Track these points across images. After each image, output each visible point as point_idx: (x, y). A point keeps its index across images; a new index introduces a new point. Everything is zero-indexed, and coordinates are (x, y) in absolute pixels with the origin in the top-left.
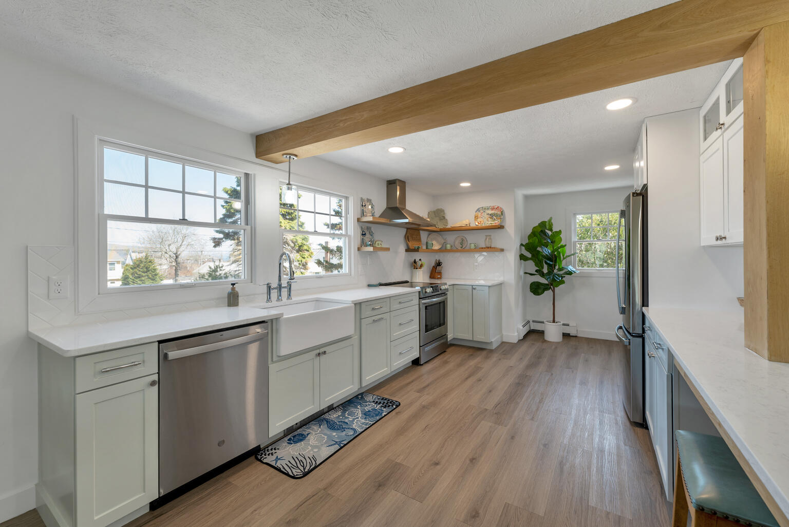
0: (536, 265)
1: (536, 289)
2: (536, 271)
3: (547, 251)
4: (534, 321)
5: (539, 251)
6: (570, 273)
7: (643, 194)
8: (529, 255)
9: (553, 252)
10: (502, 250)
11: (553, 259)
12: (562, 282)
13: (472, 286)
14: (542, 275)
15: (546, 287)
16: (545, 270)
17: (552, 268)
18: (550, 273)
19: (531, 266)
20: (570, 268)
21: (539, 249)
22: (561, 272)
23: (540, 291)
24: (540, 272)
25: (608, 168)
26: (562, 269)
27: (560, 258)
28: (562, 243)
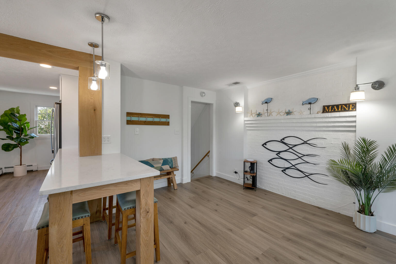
0: (7, 133)
1: (7, 148)
2: (7, 137)
3: (16, 125)
4: (5, 168)
5: (9, 125)
7: (60, 104)
9: (20, 126)
11: (20, 130)
14: (12, 139)
15: (15, 146)
16: (15, 136)
17: (19, 135)
18: (18, 138)
19: (3, 134)
20: (33, 135)
21: (9, 124)
22: (27, 137)
23: (10, 149)
24: (10, 138)
25: (51, 88)
26: (27, 135)
27: (25, 129)
28: (27, 121)
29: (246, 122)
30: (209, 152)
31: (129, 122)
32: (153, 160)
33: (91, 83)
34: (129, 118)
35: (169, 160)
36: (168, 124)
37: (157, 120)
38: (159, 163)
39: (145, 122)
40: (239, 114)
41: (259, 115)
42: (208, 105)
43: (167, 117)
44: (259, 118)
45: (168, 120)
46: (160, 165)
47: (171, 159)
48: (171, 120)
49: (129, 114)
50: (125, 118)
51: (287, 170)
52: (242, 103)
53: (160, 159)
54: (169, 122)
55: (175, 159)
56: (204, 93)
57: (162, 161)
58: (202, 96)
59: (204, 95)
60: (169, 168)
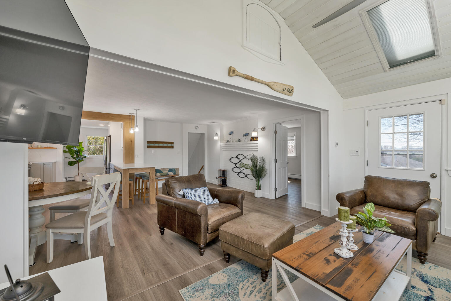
0: (71, 154)
1: (71, 164)
2: (71, 157)
3: (76, 149)
4: (68, 177)
5: (72, 149)
6: (85, 157)
7: (110, 137)
8: (67, 150)
9: (79, 149)
10: (56, 148)
11: (78, 152)
12: (83, 160)
13: (43, 163)
14: (74, 158)
15: (75, 163)
16: (75, 156)
17: (78, 155)
18: (77, 157)
19: (68, 155)
20: (85, 155)
21: (72, 148)
22: (81, 157)
23: (73, 164)
24: (73, 157)
25: (100, 125)
26: (82, 156)
27: (81, 152)
28: (82, 147)
29: (222, 146)
30: (203, 166)
31: (148, 147)
32: (163, 169)
33: (130, 130)
34: (148, 145)
35: (173, 170)
36: (172, 147)
37: (165, 145)
38: (166, 171)
39: (158, 146)
40: (216, 141)
41: (228, 141)
42: (203, 135)
43: (172, 143)
44: (228, 143)
45: (173, 145)
46: (167, 172)
47: (175, 169)
48: (175, 145)
49: (148, 142)
50: (146, 145)
51: (239, 174)
52: (219, 134)
53: (167, 169)
54: (173, 146)
55: (178, 169)
56: (197, 127)
57: (168, 170)
58: (196, 128)
59: (197, 128)
60: (173, 174)
